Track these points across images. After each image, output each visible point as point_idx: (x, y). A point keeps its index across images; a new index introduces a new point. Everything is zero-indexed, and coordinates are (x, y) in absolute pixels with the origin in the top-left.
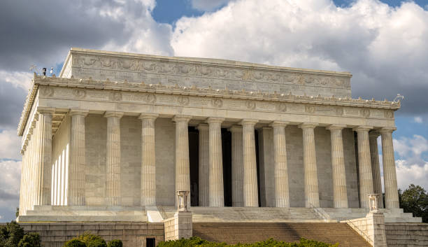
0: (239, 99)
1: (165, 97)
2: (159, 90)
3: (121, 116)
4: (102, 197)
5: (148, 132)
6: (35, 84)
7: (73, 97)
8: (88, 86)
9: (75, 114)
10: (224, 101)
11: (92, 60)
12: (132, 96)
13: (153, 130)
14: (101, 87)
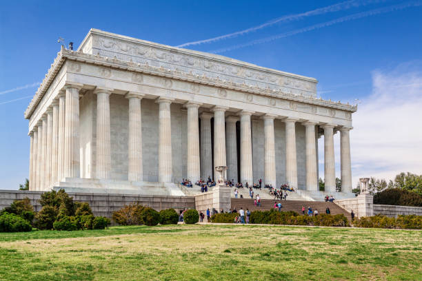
0: (240, 91)
1: (180, 83)
2: (176, 76)
3: (141, 98)
4: (122, 173)
5: (165, 114)
6: (63, 58)
7: (99, 74)
8: (113, 65)
9: (101, 91)
10: (228, 92)
11: (110, 43)
12: (152, 79)
13: (169, 113)
14: (125, 67)
